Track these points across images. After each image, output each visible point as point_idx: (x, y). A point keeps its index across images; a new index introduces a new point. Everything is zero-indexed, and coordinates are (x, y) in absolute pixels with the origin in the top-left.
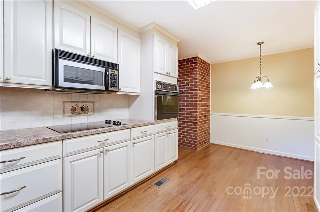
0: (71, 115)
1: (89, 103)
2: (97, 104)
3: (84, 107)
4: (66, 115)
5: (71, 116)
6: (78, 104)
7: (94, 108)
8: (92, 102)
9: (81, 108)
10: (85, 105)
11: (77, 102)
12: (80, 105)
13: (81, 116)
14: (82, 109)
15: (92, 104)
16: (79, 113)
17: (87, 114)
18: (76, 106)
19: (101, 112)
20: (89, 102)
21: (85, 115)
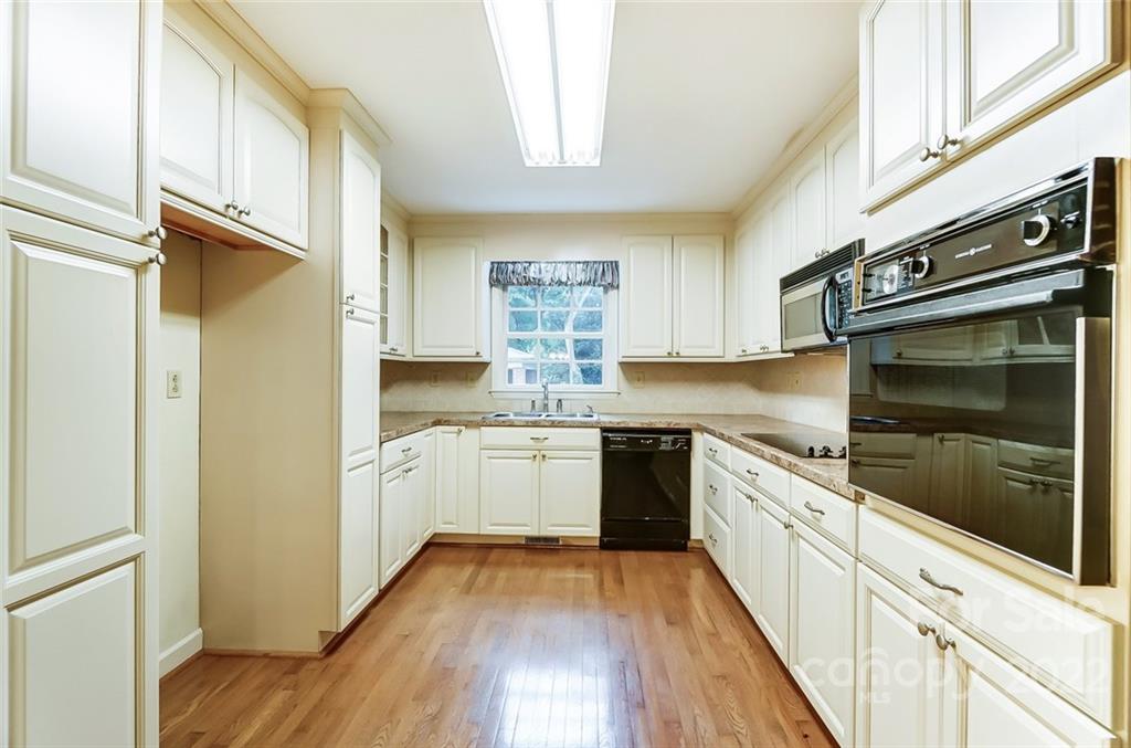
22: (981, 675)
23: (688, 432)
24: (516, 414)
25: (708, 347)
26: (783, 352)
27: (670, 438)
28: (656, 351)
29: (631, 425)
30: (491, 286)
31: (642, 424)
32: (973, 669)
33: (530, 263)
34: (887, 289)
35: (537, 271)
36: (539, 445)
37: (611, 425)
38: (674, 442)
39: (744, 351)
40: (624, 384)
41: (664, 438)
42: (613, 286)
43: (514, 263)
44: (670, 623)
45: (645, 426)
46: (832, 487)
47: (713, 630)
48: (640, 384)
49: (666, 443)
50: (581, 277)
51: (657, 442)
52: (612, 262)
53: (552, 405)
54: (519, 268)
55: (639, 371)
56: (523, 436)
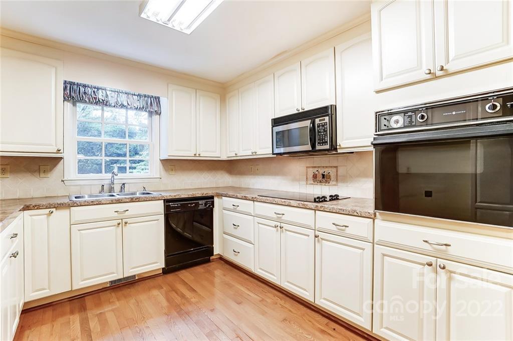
0: (313, 182)
1: (330, 169)
2: (341, 171)
3: (325, 173)
4: (309, 182)
5: (312, 184)
6: (319, 170)
7: (337, 175)
8: (335, 167)
9: (322, 174)
10: (327, 171)
11: (319, 167)
12: (321, 171)
13: (322, 185)
14: (323, 176)
15: (334, 170)
16: (320, 182)
17: (329, 183)
18: (317, 173)
19: (347, 182)
20: (331, 167)
21: (326, 184)
22: (461, 274)
23: (212, 197)
24: (90, 196)
25: (213, 152)
26: (273, 154)
27: (204, 202)
28: (186, 152)
29: (183, 196)
30: (65, 99)
31: (189, 195)
32: (454, 273)
33: (98, 89)
34: (395, 126)
35: (104, 95)
36: (121, 216)
37: (171, 198)
38: (206, 204)
39: (236, 154)
40: (163, 173)
41: (200, 202)
42: (158, 113)
43: (85, 86)
44: (239, 303)
45: (190, 196)
46: (355, 214)
47: (261, 299)
48: (173, 173)
49: (202, 204)
50: (137, 104)
51: (197, 204)
52: (156, 98)
53: (117, 188)
54: (89, 91)
55: (172, 165)
56: (109, 210)
